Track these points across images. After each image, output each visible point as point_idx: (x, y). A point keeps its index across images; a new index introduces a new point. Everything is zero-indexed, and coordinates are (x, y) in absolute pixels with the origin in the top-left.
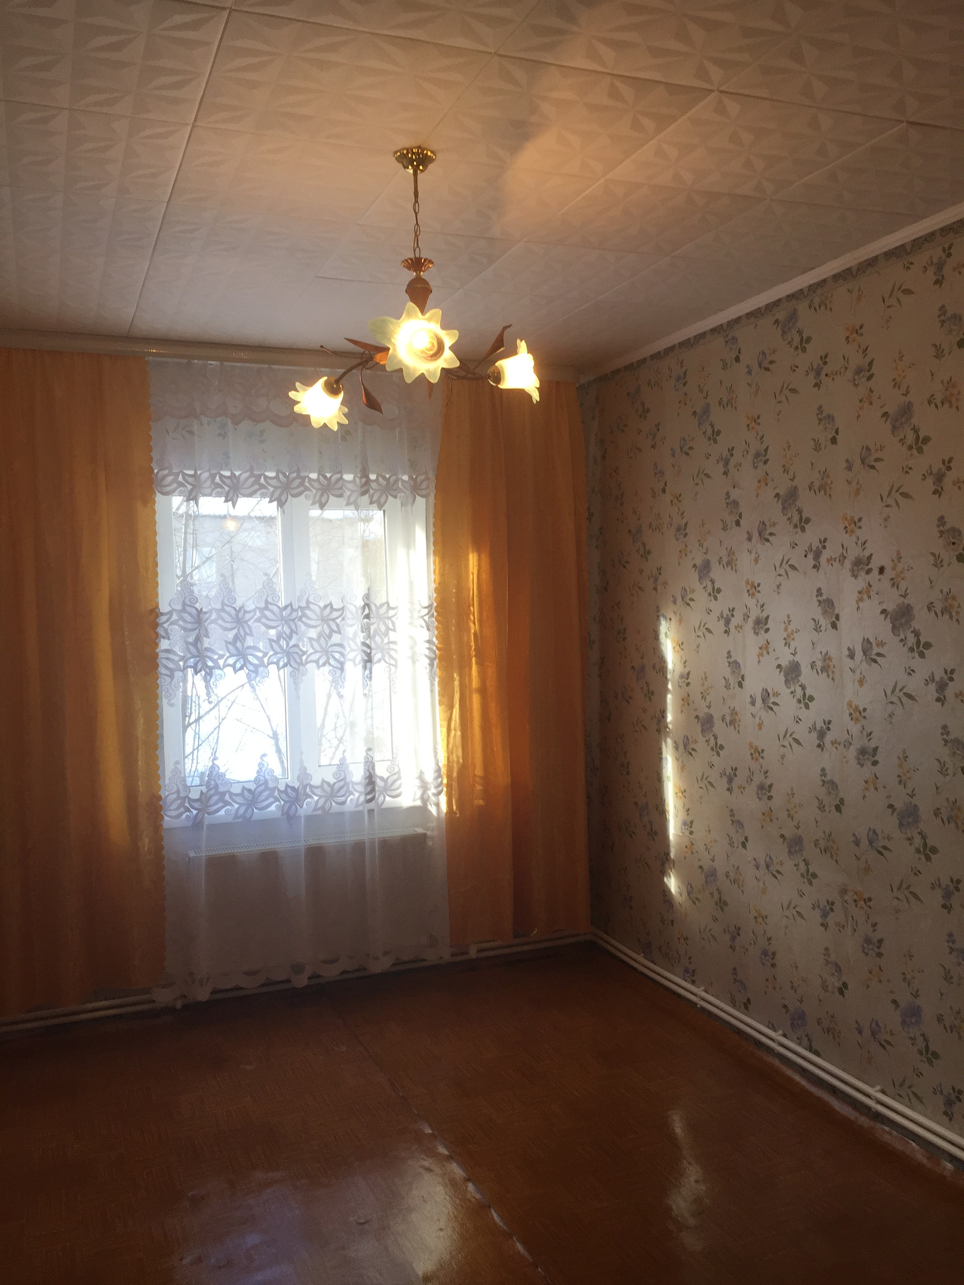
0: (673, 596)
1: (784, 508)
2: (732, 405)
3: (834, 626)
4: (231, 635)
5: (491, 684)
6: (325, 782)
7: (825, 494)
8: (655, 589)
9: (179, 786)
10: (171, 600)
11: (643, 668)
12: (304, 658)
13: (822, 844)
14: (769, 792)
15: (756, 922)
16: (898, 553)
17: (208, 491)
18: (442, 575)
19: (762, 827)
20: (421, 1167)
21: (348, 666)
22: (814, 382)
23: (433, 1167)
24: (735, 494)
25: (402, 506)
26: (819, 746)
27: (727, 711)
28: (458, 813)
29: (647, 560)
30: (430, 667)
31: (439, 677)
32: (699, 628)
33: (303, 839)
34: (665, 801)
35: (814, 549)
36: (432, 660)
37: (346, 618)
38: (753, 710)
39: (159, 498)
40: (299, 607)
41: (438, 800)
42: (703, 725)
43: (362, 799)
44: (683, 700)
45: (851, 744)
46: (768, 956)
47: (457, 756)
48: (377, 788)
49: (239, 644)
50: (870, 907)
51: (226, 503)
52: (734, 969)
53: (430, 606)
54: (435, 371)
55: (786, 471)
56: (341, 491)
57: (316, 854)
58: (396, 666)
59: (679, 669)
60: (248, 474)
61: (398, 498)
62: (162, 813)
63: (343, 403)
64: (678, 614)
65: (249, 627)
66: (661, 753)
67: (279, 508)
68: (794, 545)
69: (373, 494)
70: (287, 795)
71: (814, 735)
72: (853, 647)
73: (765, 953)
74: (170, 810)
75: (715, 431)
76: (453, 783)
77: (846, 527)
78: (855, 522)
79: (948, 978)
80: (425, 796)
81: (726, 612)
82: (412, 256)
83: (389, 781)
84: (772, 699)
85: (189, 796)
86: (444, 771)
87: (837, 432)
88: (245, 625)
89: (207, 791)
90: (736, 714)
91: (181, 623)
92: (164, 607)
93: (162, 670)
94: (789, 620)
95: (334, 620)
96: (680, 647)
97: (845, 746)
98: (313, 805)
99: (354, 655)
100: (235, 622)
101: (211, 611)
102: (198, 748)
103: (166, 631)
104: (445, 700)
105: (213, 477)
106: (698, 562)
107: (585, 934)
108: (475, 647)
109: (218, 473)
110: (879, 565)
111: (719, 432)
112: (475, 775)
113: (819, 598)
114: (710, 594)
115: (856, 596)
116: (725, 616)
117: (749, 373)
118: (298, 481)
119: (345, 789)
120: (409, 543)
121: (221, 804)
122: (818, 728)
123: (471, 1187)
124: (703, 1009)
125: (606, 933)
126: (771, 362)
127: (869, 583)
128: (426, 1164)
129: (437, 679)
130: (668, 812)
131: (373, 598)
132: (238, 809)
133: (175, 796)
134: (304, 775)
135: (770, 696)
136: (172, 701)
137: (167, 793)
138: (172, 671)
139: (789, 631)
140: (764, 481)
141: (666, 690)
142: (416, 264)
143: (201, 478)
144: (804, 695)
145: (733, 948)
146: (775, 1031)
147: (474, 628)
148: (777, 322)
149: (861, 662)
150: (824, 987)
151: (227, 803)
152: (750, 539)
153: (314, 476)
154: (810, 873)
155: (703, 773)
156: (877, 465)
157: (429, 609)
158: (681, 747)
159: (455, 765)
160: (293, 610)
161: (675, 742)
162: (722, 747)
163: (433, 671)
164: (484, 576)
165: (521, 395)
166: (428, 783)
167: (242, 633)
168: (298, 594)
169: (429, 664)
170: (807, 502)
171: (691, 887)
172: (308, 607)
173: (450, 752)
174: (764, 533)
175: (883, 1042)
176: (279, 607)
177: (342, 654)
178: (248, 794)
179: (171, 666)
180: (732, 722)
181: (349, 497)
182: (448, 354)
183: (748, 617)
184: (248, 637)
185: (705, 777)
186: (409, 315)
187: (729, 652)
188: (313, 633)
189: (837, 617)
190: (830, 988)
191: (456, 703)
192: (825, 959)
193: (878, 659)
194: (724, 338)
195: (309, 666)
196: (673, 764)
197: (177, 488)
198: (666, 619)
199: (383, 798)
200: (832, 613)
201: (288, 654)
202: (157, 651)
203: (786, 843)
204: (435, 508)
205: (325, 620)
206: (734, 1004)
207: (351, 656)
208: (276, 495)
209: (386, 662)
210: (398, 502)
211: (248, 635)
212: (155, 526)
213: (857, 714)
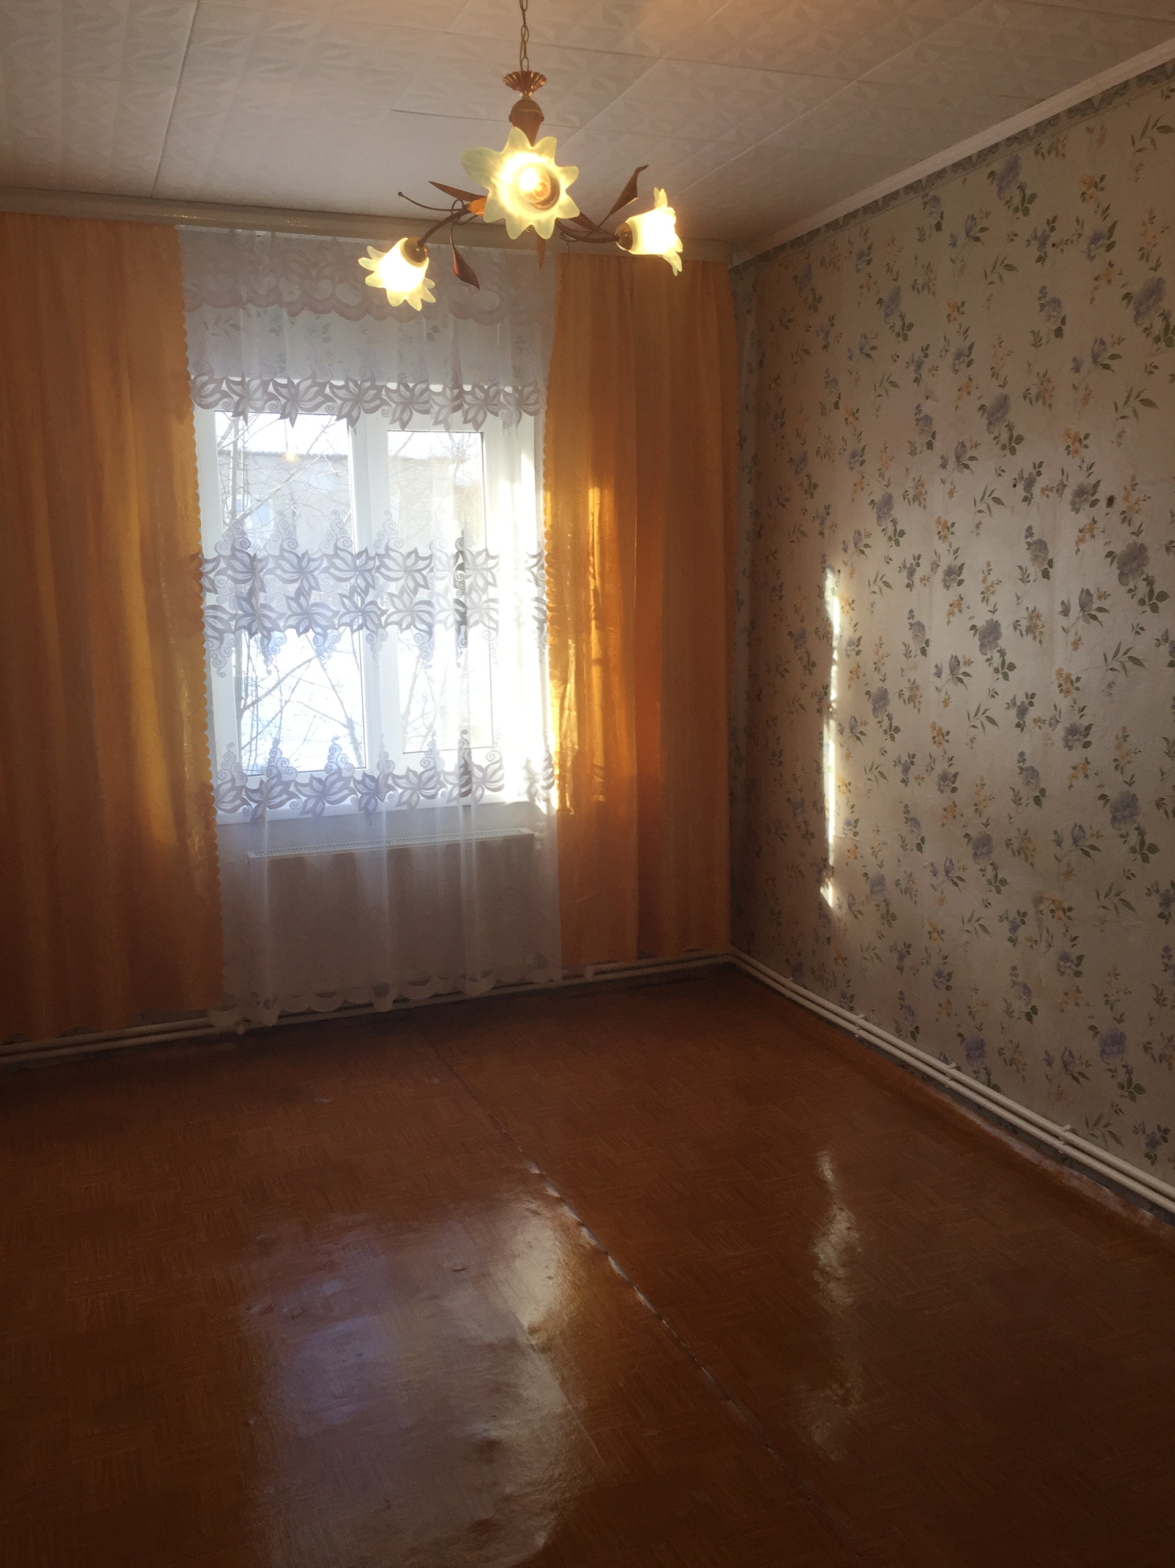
0: (844, 542)
1: (990, 424)
2: (929, 288)
3: (1046, 574)
4: (292, 589)
5: (614, 653)
6: (411, 771)
7: (1044, 403)
8: (821, 533)
9: (233, 773)
10: (217, 543)
11: (803, 635)
12: (383, 619)
13: (1015, 844)
14: (954, 782)
15: (930, 938)
16: (1133, 479)
17: (259, 404)
18: (555, 515)
19: (943, 825)
20: (528, 1209)
21: (438, 629)
22: (1037, 254)
23: (539, 1210)
24: (928, 408)
25: (504, 428)
26: (1018, 725)
27: (905, 685)
28: (572, 810)
29: (812, 495)
30: (540, 632)
31: (550, 645)
32: (875, 581)
33: (386, 840)
34: (824, 797)
35: (1026, 476)
36: (541, 623)
37: (434, 569)
38: (939, 682)
39: (198, 411)
40: (377, 554)
41: (548, 794)
42: (875, 702)
43: (456, 792)
44: (851, 672)
45: (1058, 721)
46: (944, 978)
47: (572, 741)
48: (474, 780)
49: (302, 600)
50: (1070, 918)
51: (283, 420)
52: (901, 993)
53: (539, 555)
54: (548, 221)
55: (995, 374)
56: (427, 406)
57: (400, 857)
58: (496, 630)
59: (849, 634)
60: (309, 382)
61: (499, 415)
62: (214, 806)
63: (429, 275)
64: (849, 565)
65: (315, 579)
66: (822, 739)
67: (350, 426)
68: (1000, 473)
69: (468, 410)
70: (365, 786)
71: (1013, 712)
72: (1069, 600)
73: (939, 974)
74: (224, 802)
75: (907, 324)
76: (567, 775)
77: (1068, 447)
78: (1080, 439)
79: (1160, 1000)
80: (533, 790)
81: (910, 561)
82: (518, 70)
83: (488, 772)
84: (963, 669)
85: (247, 785)
86: (555, 759)
87: (1063, 322)
88: (310, 577)
89: (268, 781)
90: (917, 688)
91: (230, 572)
92: (209, 553)
93: (208, 631)
94: (989, 568)
95: (419, 571)
96: (850, 606)
97: (1050, 724)
98: (396, 799)
99: (446, 616)
100: (296, 573)
101: (266, 558)
102: (256, 737)
103: (212, 582)
104: (557, 673)
105: (265, 384)
106: (877, 497)
107: (723, 955)
108: (595, 606)
109: (271, 380)
110: (1109, 494)
111: (911, 326)
112: (594, 765)
113: (1029, 540)
114: (890, 539)
115: (1076, 534)
116: (908, 566)
117: (954, 245)
118: (373, 392)
119: (435, 779)
120: (513, 475)
121: (285, 797)
122: (1018, 703)
123: (584, 1232)
124: (862, 1040)
125: (748, 953)
126: (983, 230)
127: (1093, 519)
128: (533, 1206)
129: (547, 647)
130: (828, 810)
131: (467, 544)
132: (306, 802)
133: (229, 785)
134: (385, 762)
135: (961, 666)
136: (222, 670)
137: (220, 782)
138: (221, 633)
139: (989, 583)
140: (965, 389)
141: (830, 662)
142: (523, 80)
143: (251, 387)
144: (1003, 662)
145: (900, 968)
146: (947, 1064)
147: (594, 583)
148: (992, 174)
149: (1078, 618)
150: (1009, 1012)
151: (292, 795)
152: (944, 466)
153: (393, 386)
154: (999, 879)
155: (873, 762)
156: (1113, 364)
157: (538, 558)
158: (847, 730)
159: (569, 753)
160: (369, 558)
161: (840, 724)
162: (897, 730)
163: (543, 636)
164: (608, 517)
165: (657, 263)
166: (536, 774)
167: (307, 587)
168: (375, 538)
169: (538, 628)
170: (1020, 414)
171: (853, 897)
172: (387, 555)
173: (563, 737)
174: (963, 459)
175: (1076, 1075)
176: (351, 554)
177: (430, 614)
178: (318, 784)
179: (220, 626)
180: (911, 699)
181: (438, 413)
182: (564, 199)
183: (938, 565)
184: (314, 592)
185: (875, 766)
186: (515, 145)
187: (911, 611)
188: (393, 588)
189: (1050, 563)
190: (1016, 1014)
191: (571, 676)
192: (1012, 980)
193: (1099, 615)
194: (923, 198)
195: (390, 629)
196: (836, 750)
197: (220, 400)
198: (833, 571)
199: (481, 792)
200: (1044, 558)
201: (364, 613)
202: (202, 607)
203: (970, 845)
204: (546, 429)
205: (409, 571)
206: (898, 1033)
207: (441, 617)
208: (345, 411)
209: (485, 625)
210: (499, 421)
211: (314, 589)
212: (195, 448)
213: (1069, 684)
